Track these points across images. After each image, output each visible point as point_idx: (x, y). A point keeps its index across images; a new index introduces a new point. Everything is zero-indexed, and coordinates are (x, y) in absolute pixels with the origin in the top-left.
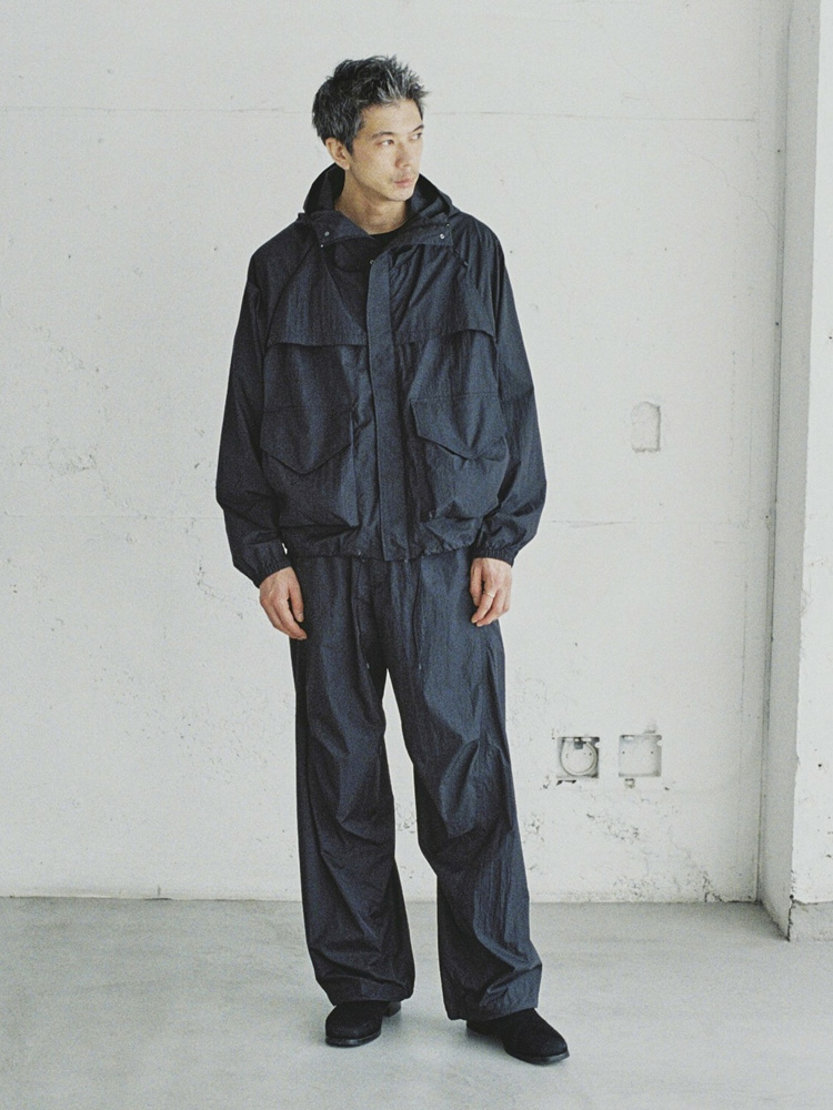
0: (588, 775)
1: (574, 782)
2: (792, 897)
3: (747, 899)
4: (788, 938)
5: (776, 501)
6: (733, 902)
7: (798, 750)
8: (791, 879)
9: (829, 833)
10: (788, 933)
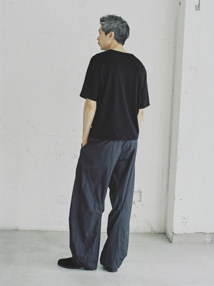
2: (173, 232)
3: (162, 233)
4: (172, 243)
5: (171, 134)
6: (159, 233)
7: (175, 196)
8: (173, 228)
9: (182, 216)
10: (172, 241)
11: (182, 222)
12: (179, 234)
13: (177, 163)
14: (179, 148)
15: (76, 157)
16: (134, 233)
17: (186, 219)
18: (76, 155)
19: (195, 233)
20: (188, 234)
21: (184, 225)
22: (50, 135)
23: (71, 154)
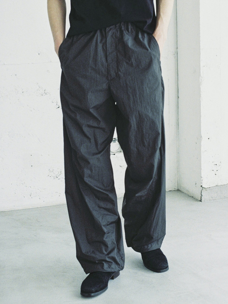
0: (118, 152)
1: (114, 154)
2: (201, 186)
3: (174, 190)
4: (201, 201)
5: (177, 48)
6: (170, 191)
7: (202, 134)
8: (201, 180)
9: (213, 162)
10: (201, 199)
11: (213, 170)
12: (210, 188)
13: (201, 87)
14: (202, 64)
15: (46, 94)
17: (217, 166)
18: (46, 92)
20: (221, 185)
21: (216, 175)
22: (4, 64)
23: (39, 90)
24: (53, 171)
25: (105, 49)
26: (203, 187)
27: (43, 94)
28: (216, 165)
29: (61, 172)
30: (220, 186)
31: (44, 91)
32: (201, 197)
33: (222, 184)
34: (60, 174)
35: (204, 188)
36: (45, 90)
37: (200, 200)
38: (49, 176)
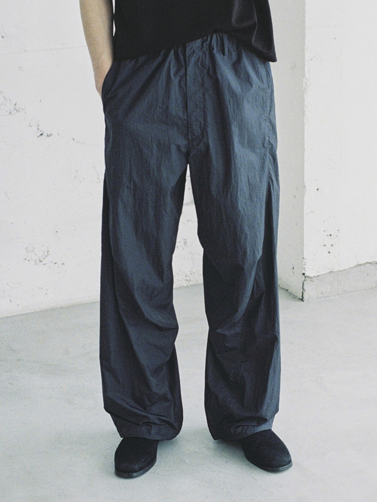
2: (304, 274)
4: (302, 300)
7: (305, 182)
8: (304, 263)
9: (324, 231)
10: (302, 296)
11: (325, 245)
12: (318, 276)
14: (308, 55)
15: (18, 111)
16: (187, 287)
17: (332, 237)
18: (17, 107)
19: (355, 266)
20: (339, 271)
21: (329, 253)
23: (5, 105)
24: (33, 251)
25: (184, 88)
26: (306, 275)
27: (11, 111)
28: (331, 235)
29: (48, 251)
30: (336, 272)
31: (14, 106)
32: (303, 293)
33: (341, 269)
34: (46, 254)
35: (308, 276)
36: (15, 104)
37: (301, 298)
38: (26, 259)
